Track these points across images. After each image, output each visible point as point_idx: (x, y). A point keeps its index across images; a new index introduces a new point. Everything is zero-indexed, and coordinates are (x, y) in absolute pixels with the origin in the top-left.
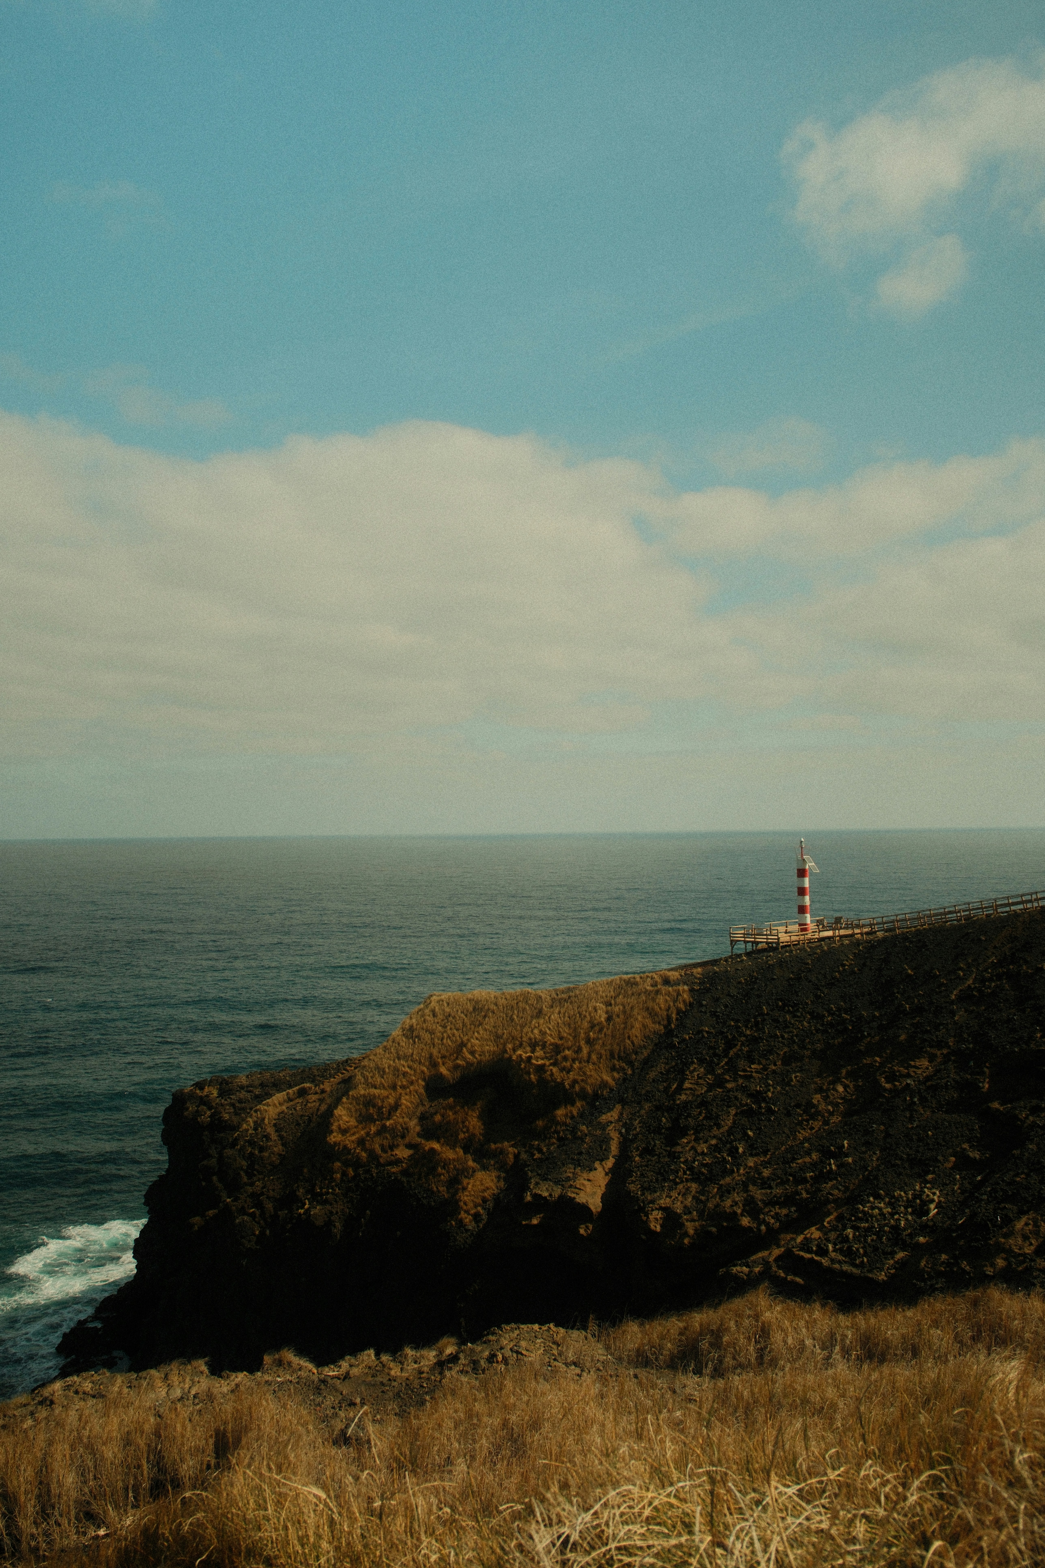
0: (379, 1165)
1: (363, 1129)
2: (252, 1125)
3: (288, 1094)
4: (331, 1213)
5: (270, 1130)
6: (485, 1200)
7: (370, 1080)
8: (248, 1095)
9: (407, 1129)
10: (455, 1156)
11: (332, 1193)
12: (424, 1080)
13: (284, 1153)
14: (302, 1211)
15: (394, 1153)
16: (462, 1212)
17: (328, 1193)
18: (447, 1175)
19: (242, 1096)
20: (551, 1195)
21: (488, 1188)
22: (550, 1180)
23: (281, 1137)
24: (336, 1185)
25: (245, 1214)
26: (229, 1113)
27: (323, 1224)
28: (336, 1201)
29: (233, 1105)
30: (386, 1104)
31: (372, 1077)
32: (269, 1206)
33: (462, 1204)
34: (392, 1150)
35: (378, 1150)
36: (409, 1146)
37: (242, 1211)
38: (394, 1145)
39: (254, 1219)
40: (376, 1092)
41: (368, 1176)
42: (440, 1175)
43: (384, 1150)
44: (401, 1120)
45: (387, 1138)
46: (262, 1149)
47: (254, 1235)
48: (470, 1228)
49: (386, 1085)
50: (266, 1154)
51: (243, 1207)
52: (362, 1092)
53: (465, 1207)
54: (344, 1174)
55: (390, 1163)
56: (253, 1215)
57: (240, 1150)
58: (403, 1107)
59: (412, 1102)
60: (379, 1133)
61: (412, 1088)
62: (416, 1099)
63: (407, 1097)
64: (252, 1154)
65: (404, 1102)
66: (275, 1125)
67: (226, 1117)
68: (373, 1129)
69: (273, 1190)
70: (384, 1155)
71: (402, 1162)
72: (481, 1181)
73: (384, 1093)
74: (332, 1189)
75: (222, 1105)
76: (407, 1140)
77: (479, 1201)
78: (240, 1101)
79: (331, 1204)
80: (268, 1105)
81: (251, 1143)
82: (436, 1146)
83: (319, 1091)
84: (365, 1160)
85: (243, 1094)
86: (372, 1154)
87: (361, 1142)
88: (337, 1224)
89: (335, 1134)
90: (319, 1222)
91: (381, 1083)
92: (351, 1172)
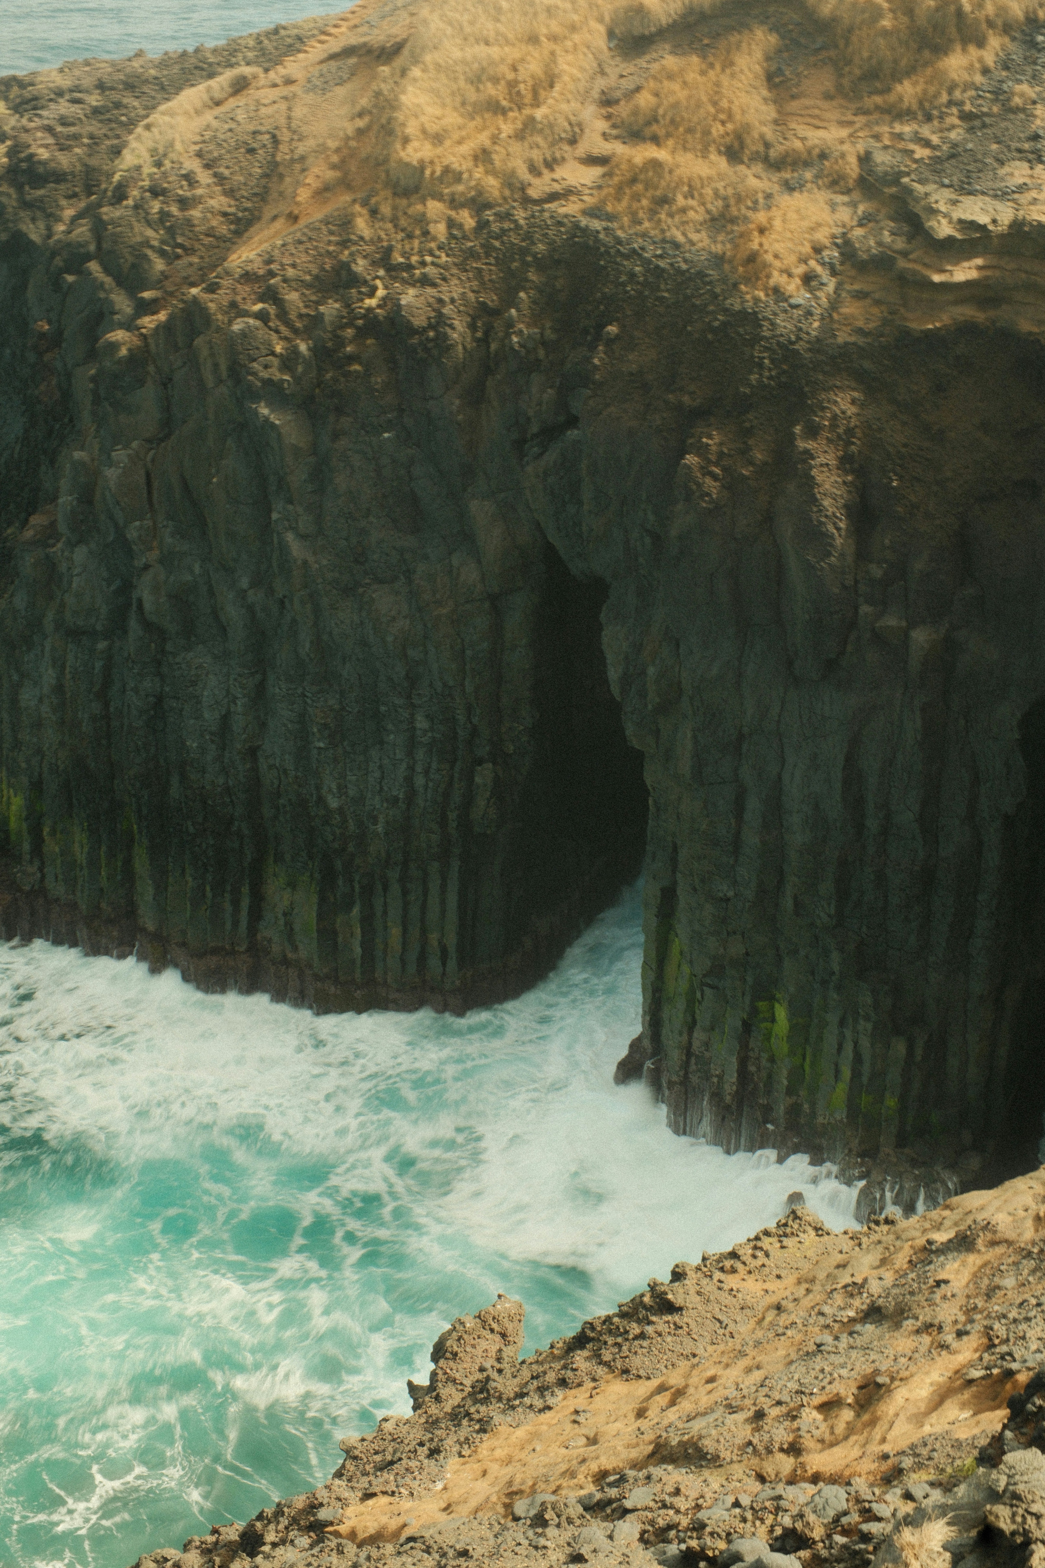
0: (527, 201)
1: (480, 130)
2: (146, 155)
3: (209, 90)
4: (440, 301)
5: (192, 165)
6: (818, 250)
7: (468, 29)
8: (76, 109)
9: (580, 125)
10: (712, 172)
11: (433, 264)
12: (601, 20)
13: (232, 210)
14: (372, 302)
15: (556, 176)
16: (776, 274)
17: (423, 264)
18: (701, 209)
19: (63, 111)
20: (994, 221)
21: (819, 225)
22: (983, 193)
23: (220, 179)
24: (440, 248)
25: (246, 314)
26: (46, 146)
27: (425, 324)
28: (444, 279)
29: (49, 129)
30: (523, 74)
31: (472, 23)
32: (292, 297)
33: (769, 258)
34: (552, 170)
35: (523, 174)
36: (592, 160)
37: (235, 309)
38: (555, 160)
39: (266, 324)
40: (495, 52)
41: (506, 225)
42: (684, 210)
43: (534, 170)
44: (564, 107)
45: (538, 147)
46: (184, 204)
47: (273, 354)
48: (800, 301)
49: (510, 36)
50: (196, 213)
51: (233, 305)
52: (457, 54)
53: (777, 263)
54: (451, 224)
55: (553, 197)
56: (262, 316)
57: (136, 207)
58: (566, 78)
59: (582, 69)
60: (519, 136)
61: (576, 38)
62: (589, 63)
63: (570, 57)
64: (164, 215)
65: (566, 67)
66: (199, 154)
67: (43, 154)
68: (507, 129)
69: (294, 266)
70: (536, 181)
71: (578, 193)
72: (798, 211)
73: (513, 53)
74: (431, 254)
75: (27, 131)
76: (582, 149)
77: (807, 249)
78: (64, 121)
79: (434, 285)
80: (172, 114)
81: (156, 192)
82: (662, 154)
83: (279, 81)
84: (496, 193)
85: (64, 107)
86: (510, 181)
87: (483, 156)
88: (456, 323)
89: (415, 144)
90: (419, 321)
91: (498, 33)
92: (467, 219)
